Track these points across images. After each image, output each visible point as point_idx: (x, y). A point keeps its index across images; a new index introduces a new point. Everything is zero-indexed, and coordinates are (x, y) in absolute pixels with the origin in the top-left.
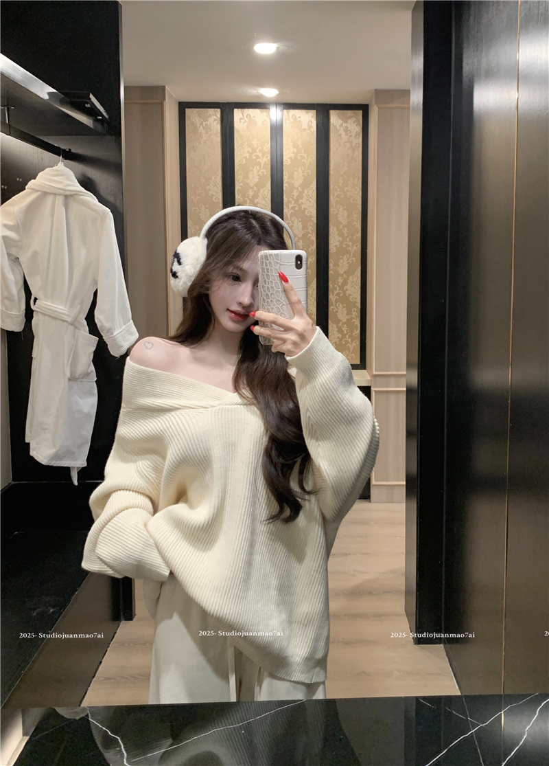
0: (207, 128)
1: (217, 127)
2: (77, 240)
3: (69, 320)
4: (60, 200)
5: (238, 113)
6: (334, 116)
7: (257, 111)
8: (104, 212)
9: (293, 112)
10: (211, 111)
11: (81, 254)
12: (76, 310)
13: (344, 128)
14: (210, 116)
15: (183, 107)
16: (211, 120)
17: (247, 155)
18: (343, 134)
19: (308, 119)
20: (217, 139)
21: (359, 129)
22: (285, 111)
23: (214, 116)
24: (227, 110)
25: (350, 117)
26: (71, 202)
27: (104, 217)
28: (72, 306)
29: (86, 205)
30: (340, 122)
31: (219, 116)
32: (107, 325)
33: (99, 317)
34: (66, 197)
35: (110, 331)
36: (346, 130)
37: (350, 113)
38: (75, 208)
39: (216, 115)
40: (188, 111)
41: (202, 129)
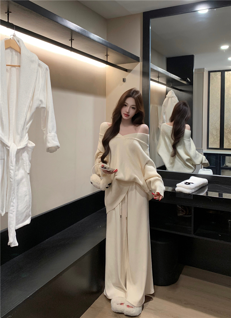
1: (220, 77)
5: (226, 73)
14: (218, 74)
15: (209, 72)
16: (218, 75)
17: (229, 85)
20: (220, 81)
24: (223, 72)
31: (220, 74)
39: (219, 74)
40: (211, 73)
41: (215, 78)
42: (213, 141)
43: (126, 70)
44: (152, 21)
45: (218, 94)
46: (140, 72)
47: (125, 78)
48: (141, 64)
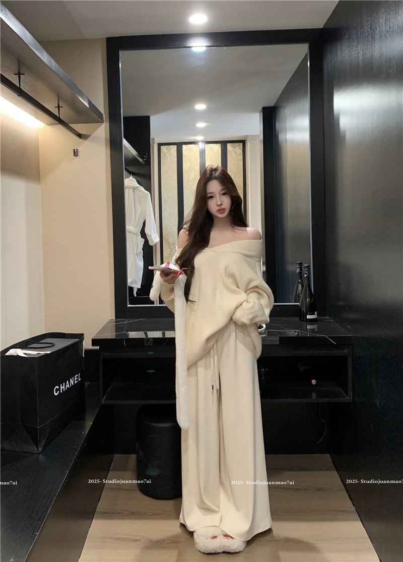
0: (170, 154)
1: (175, 154)
2: (137, 204)
3: (135, 233)
4: (131, 190)
5: (184, 147)
6: (229, 146)
7: (193, 145)
8: (147, 193)
9: (210, 145)
10: (172, 146)
11: (139, 209)
12: (137, 229)
13: (234, 152)
14: (172, 149)
15: (158, 144)
16: (172, 151)
17: (189, 166)
18: (234, 154)
19: (217, 148)
20: (175, 159)
21: (241, 151)
22: (206, 145)
23: (174, 148)
24: (179, 145)
25: (237, 146)
26: (135, 190)
27: (147, 195)
28: (136, 227)
29: (141, 191)
30: (232, 148)
31: (176, 148)
32: (150, 234)
33: (147, 231)
34: (134, 188)
35: (150, 236)
36: (235, 152)
37: (237, 144)
38: (137, 192)
40: (162, 147)
41: (168, 155)
42: (169, 252)
43: (80, 136)
44: (123, 54)
45: (174, 180)
46: (106, 139)
47: (77, 150)
48: (105, 125)
